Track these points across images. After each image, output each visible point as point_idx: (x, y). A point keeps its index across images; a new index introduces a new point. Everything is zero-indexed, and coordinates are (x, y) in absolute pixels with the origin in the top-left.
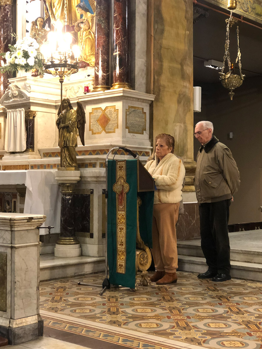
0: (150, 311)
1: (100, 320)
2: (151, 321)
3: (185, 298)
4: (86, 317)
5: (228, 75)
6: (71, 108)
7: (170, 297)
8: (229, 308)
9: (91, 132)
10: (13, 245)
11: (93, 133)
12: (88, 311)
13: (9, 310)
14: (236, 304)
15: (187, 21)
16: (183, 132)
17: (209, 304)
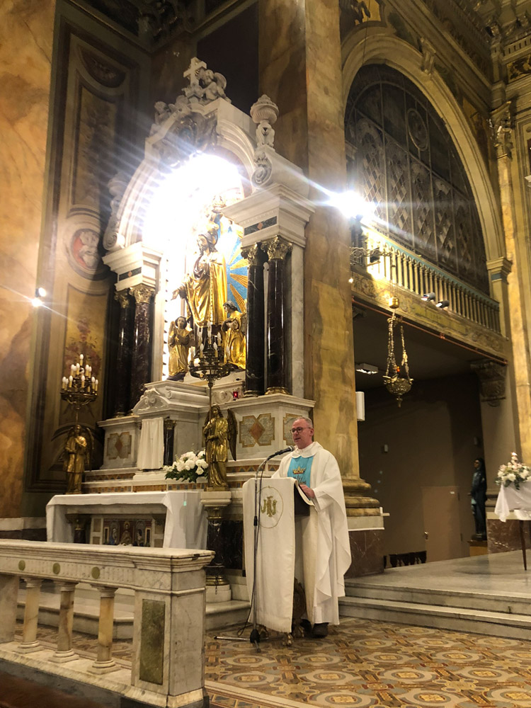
0: (337, 677)
1: (278, 693)
2: (344, 692)
3: (375, 657)
4: (257, 688)
6: (221, 416)
7: (356, 656)
8: (437, 672)
9: (241, 444)
10: (174, 592)
11: (244, 446)
12: (258, 679)
13: (166, 683)
14: (442, 665)
16: (347, 445)
17: (408, 664)
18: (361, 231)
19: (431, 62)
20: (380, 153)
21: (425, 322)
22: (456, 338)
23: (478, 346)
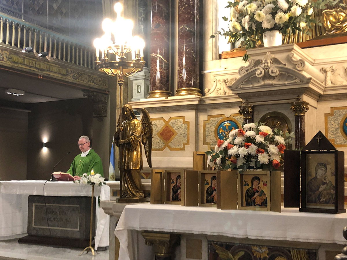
21: (22, 68)
22: (54, 77)
23: (77, 83)
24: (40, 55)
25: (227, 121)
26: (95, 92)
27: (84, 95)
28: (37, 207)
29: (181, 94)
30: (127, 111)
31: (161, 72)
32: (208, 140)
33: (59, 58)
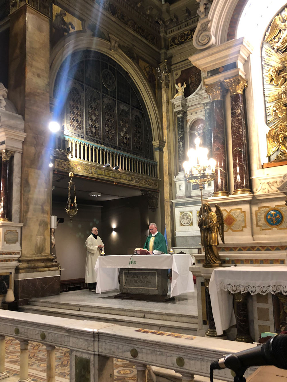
5: (69, 210)
15: (46, 184)
16: (43, 240)
18: (65, 138)
19: (116, 45)
20: (81, 96)
21: (104, 178)
22: (125, 183)
23: (139, 185)
24: (115, 168)
25: (273, 210)
26: (151, 191)
27: (142, 194)
28: (126, 273)
29: (237, 193)
30: (206, 207)
31: (221, 179)
32: (260, 224)
33: (126, 169)
